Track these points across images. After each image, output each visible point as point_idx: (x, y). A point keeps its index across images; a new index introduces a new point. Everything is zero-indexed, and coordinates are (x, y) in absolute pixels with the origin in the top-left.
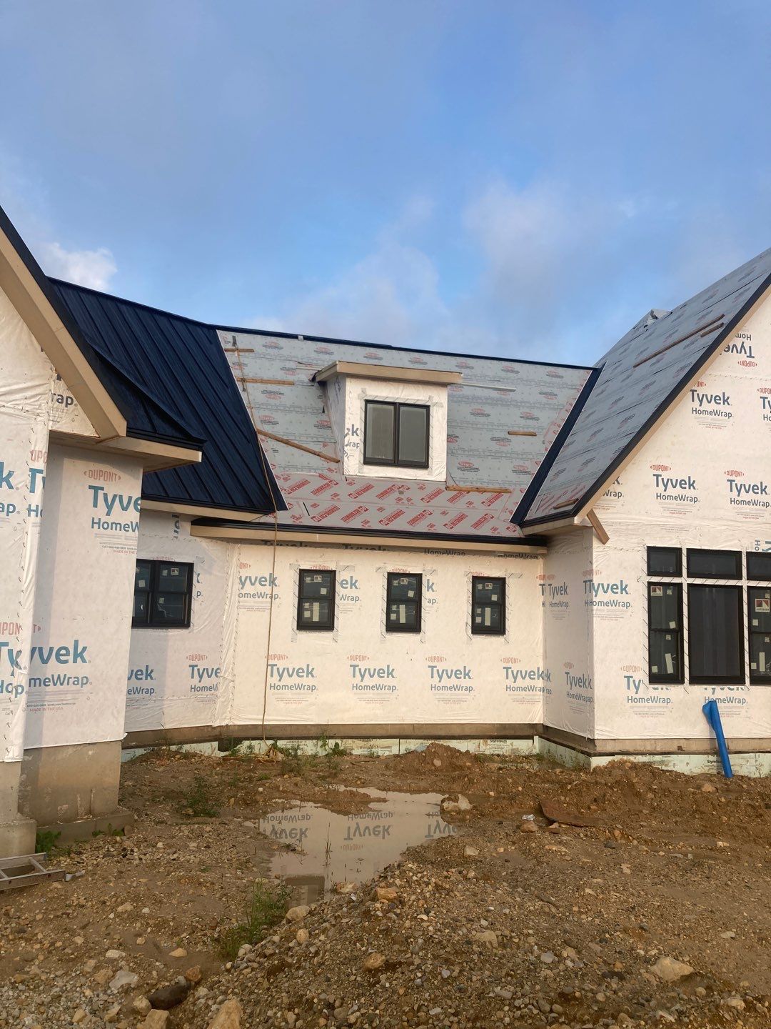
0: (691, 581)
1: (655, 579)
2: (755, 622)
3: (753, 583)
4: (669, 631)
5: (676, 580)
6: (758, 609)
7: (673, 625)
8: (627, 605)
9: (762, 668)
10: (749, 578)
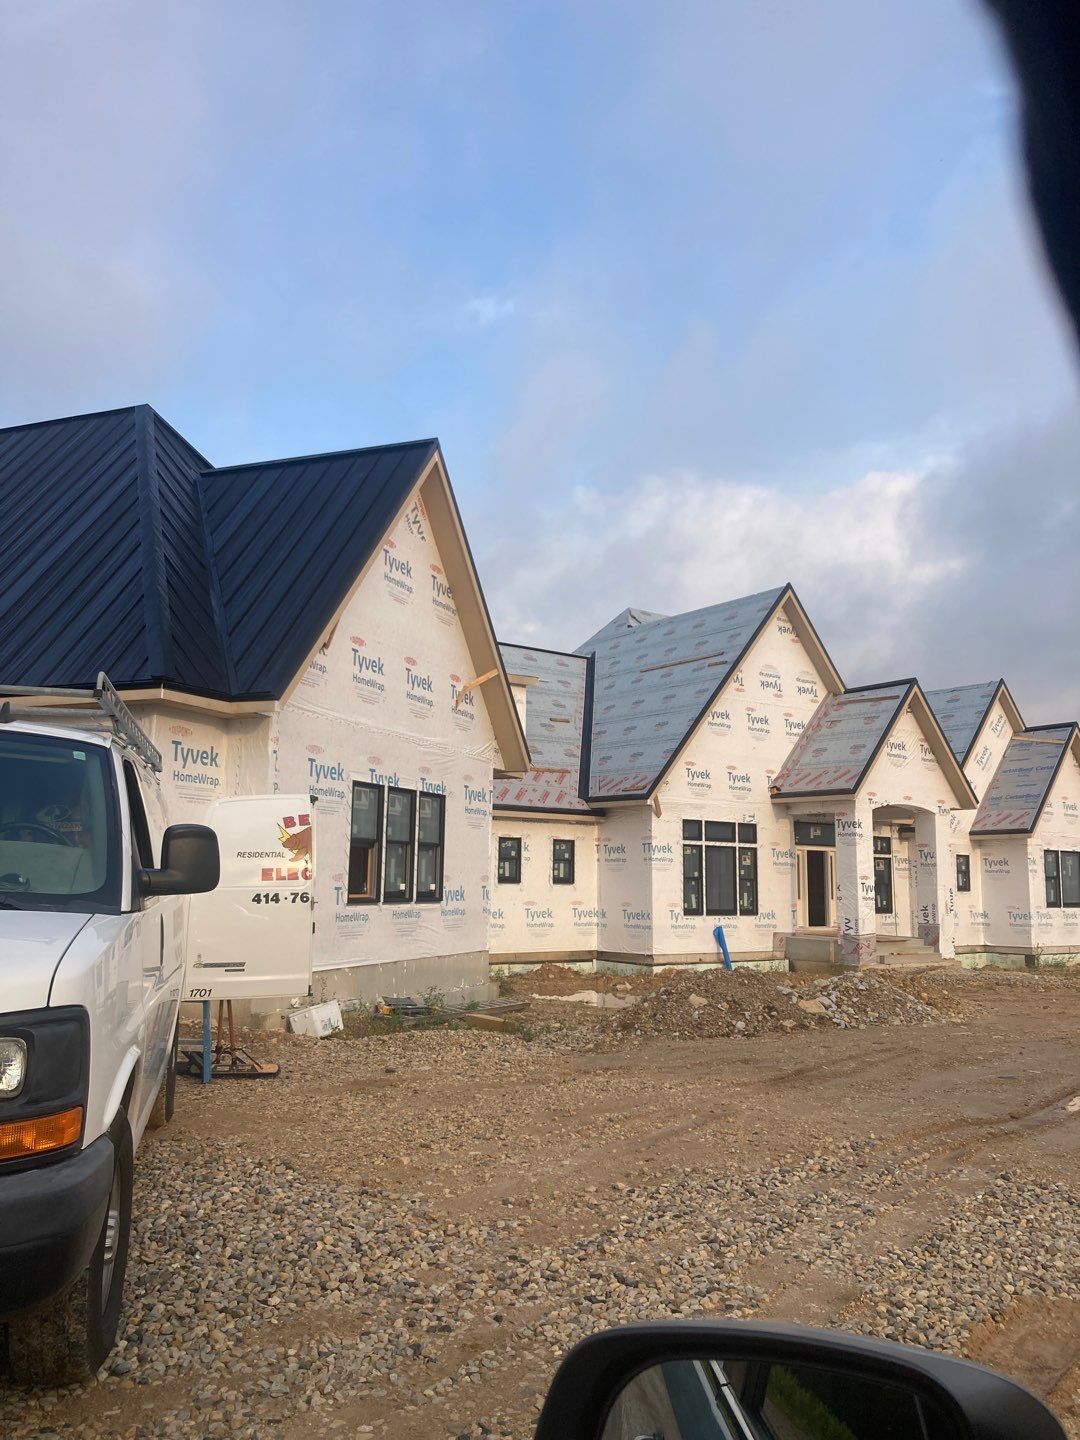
0: (707, 843)
1: (687, 842)
2: (742, 872)
3: (742, 845)
4: (694, 879)
5: (698, 843)
6: (744, 863)
7: (696, 874)
8: (671, 860)
9: (746, 905)
10: (740, 841)
